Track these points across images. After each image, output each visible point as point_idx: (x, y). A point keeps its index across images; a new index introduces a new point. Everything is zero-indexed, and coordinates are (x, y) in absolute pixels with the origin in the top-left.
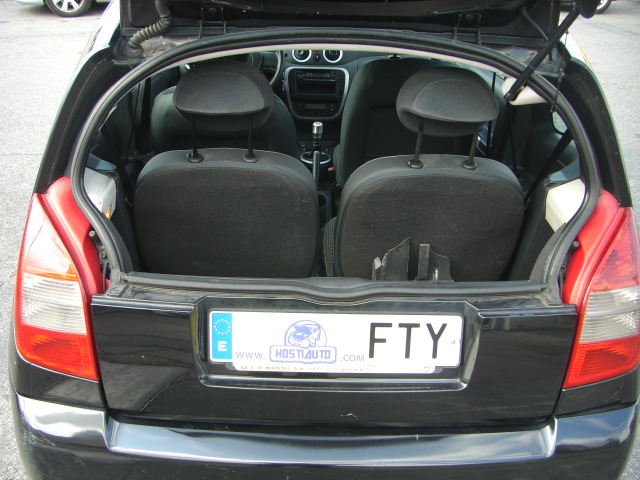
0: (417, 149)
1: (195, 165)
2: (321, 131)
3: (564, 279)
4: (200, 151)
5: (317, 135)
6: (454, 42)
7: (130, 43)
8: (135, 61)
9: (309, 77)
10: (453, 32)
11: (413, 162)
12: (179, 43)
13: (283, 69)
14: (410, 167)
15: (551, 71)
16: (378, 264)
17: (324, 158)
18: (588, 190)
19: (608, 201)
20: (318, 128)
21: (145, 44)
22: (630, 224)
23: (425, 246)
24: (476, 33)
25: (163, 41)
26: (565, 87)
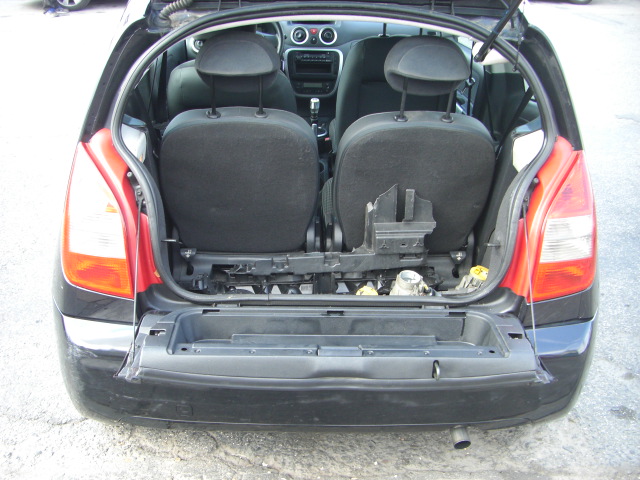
0: (402, 105)
1: (213, 120)
2: (318, 107)
3: (527, 210)
4: (217, 109)
5: (314, 110)
6: (431, 13)
7: (160, 15)
8: (165, 30)
9: (307, 58)
10: (430, 4)
11: (399, 117)
12: (200, 16)
13: (282, 50)
14: (396, 120)
15: (513, 36)
16: (370, 207)
17: (321, 132)
18: (546, 135)
19: (564, 145)
20: (315, 103)
21: (173, 17)
22: (582, 164)
23: (410, 192)
24: (450, 5)
25: (188, 14)
26: (525, 49)
